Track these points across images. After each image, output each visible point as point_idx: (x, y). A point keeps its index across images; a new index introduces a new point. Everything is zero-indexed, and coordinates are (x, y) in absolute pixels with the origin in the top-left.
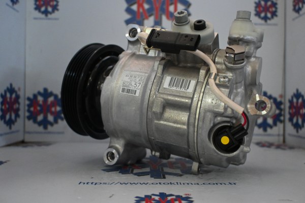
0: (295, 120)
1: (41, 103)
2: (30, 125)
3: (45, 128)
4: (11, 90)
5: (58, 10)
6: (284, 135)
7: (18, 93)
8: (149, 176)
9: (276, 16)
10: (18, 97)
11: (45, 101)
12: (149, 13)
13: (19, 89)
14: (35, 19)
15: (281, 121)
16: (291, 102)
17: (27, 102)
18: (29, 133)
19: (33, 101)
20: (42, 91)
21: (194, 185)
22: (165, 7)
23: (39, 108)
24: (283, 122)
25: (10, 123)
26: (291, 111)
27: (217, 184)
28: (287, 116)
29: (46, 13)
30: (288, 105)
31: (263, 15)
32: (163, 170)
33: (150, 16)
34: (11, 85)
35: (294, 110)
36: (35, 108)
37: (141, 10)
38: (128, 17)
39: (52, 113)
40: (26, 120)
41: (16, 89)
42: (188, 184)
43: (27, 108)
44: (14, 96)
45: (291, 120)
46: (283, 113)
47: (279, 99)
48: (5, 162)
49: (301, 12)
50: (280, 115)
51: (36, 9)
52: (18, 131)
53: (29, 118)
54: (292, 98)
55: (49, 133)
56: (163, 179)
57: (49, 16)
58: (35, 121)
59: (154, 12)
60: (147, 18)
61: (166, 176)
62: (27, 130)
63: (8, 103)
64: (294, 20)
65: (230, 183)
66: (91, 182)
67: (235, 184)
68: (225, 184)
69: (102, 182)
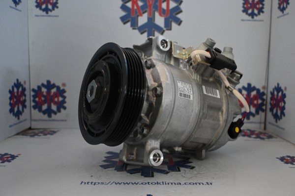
0: (275, 111)
1: (45, 94)
2: (36, 113)
3: (50, 116)
4: (18, 85)
5: (57, 7)
6: (265, 123)
7: (24, 86)
8: (140, 173)
9: (263, 12)
10: (24, 90)
11: (49, 92)
12: (143, 10)
13: (25, 82)
14: (37, 16)
15: (263, 110)
16: (272, 94)
17: (32, 93)
18: (35, 120)
19: (37, 92)
20: (45, 83)
21: (176, 185)
22: (158, 4)
23: (43, 99)
24: (265, 111)
25: (18, 114)
26: (272, 102)
27: (196, 184)
29: (46, 10)
31: (250, 11)
33: (144, 13)
34: (18, 80)
35: (275, 102)
36: (40, 99)
38: (123, 13)
39: (55, 103)
40: (32, 109)
41: (22, 83)
42: (172, 184)
43: (32, 98)
44: (20, 89)
45: (271, 110)
46: (265, 103)
47: (262, 91)
48: (17, 156)
49: (285, 12)
50: (262, 104)
51: (37, 7)
52: (25, 120)
53: (35, 107)
54: (274, 90)
55: (54, 120)
56: (151, 178)
57: (50, 13)
58: (40, 110)
59: (148, 9)
60: (141, 15)
61: (155, 174)
62: (33, 118)
63: (16, 97)
64: (278, 18)
65: (207, 183)
66: (90, 181)
67: (211, 184)
68: (203, 184)
69: (100, 182)
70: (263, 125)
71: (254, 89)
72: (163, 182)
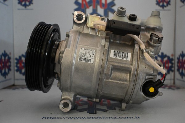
0: (181, 71)
1: (24, 61)
2: (18, 75)
4: (5, 54)
5: (32, 3)
6: (174, 79)
7: (10, 56)
9: (170, 4)
10: (9, 58)
12: (89, 4)
13: (10, 53)
14: (19, 9)
15: (172, 71)
16: (178, 59)
19: (19, 60)
20: (24, 54)
21: (113, 119)
23: (23, 65)
24: (173, 71)
25: (5, 75)
26: (178, 65)
27: (128, 118)
28: (176, 68)
29: (25, 5)
30: (176, 60)
31: (161, 4)
32: (96, 107)
33: (90, 6)
34: (5, 51)
35: (180, 64)
36: (20, 65)
37: (84, 3)
38: (76, 7)
40: (15, 72)
41: (8, 53)
42: (110, 118)
43: (15, 65)
44: (7, 58)
45: (178, 70)
46: (173, 65)
47: (171, 57)
48: (1, 101)
50: (172, 67)
51: (19, 3)
52: (10, 79)
53: (17, 71)
54: (179, 56)
56: (95, 114)
57: (27, 7)
59: (93, 4)
60: (88, 7)
61: (97, 112)
62: (16, 78)
63: (3, 63)
64: (181, 7)
65: (136, 117)
66: (50, 117)
67: (139, 118)
68: (133, 118)
69: (57, 117)
70: (172, 81)
71: (166, 56)
72: (103, 117)
